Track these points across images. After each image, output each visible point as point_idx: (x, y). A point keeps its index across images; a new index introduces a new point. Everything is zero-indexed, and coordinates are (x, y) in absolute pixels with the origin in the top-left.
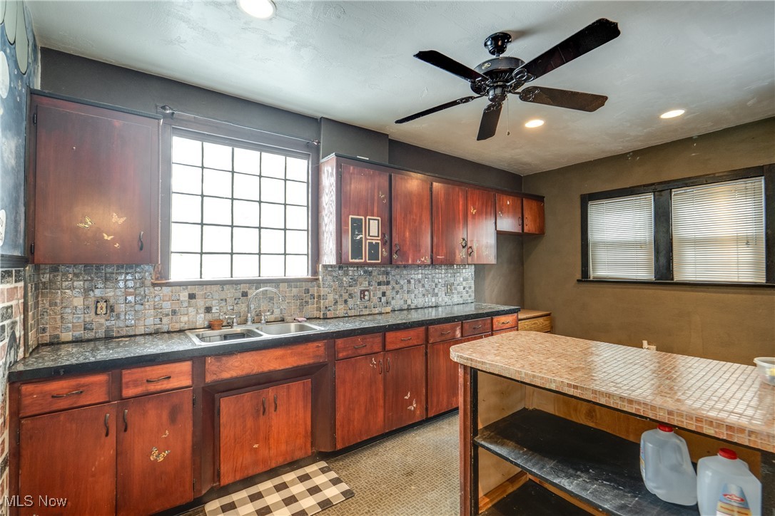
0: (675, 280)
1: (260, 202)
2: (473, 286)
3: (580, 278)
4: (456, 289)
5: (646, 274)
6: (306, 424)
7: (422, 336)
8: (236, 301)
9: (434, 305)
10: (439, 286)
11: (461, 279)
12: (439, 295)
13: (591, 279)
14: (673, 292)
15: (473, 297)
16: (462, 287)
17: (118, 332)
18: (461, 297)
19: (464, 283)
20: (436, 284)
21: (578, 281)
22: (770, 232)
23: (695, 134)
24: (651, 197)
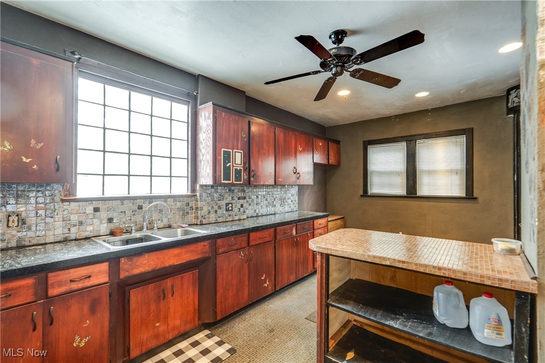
0: (418, 195)
1: (151, 136)
2: (297, 199)
3: (362, 194)
4: (287, 202)
5: (402, 191)
6: (194, 304)
7: (273, 234)
8: (133, 213)
9: (273, 213)
10: (276, 200)
11: (290, 195)
12: (277, 206)
13: (369, 194)
14: (416, 202)
15: (297, 207)
16: (290, 200)
17: (30, 241)
18: (290, 207)
19: (292, 197)
20: (275, 199)
21: (361, 196)
22: (468, 167)
23: (430, 108)
24: (404, 144)
